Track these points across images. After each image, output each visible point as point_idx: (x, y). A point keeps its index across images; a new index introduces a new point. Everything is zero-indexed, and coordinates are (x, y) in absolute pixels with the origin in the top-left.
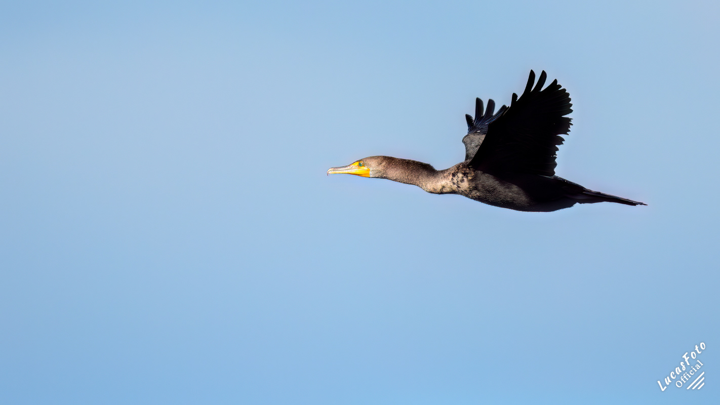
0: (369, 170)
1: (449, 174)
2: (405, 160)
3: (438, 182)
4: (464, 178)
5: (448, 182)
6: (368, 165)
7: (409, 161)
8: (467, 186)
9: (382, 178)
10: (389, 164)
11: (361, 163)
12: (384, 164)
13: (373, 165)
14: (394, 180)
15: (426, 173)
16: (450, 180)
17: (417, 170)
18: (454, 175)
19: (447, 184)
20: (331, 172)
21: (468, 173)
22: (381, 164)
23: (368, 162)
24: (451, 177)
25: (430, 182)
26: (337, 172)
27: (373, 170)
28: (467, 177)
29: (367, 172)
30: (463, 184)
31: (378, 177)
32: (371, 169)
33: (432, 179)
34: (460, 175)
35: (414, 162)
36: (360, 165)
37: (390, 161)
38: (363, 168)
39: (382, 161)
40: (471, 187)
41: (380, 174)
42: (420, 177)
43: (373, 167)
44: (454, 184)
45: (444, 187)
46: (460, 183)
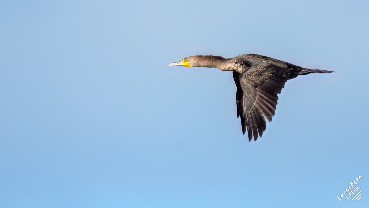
0: (190, 63)
1: (233, 62)
2: (208, 56)
3: (226, 65)
4: (241, 66)
5: (232, 66)
6: (190, 61)
7: (210, 56)
8: (242, 70)
9: (197, 67)
10: (200, 59)
11: (186, 60)
12: (197, 59)
13: (192, 60)
14: (204, 67)
15: (220, 61)
16: (233, 64)
17: (215, 61)
18: (236, 63)
19: (231, 66)
20: (170, 65)
21: (243, 64)
22: (196, 59)
23: (189, 59)
24: (234, 63)
25: (223, 66)
26: (174, 65)
27: (192, 63)
28: (242, 66)
29: (189, 64)
30: (240, 68)
31: (195, 67)
32: (191, 62)
33: (223, 64)
34: (239, 64)
35: (213, 56)
36: (185, 61)
37: (200, 57)
38: (186, 62)
39: (196, 58)
40: (243, 71)
41: (196, 65)
42: (217, 63)
43: (192, 62)
44: (235, 67)
45: (229, 68)
46: (238, 67)
